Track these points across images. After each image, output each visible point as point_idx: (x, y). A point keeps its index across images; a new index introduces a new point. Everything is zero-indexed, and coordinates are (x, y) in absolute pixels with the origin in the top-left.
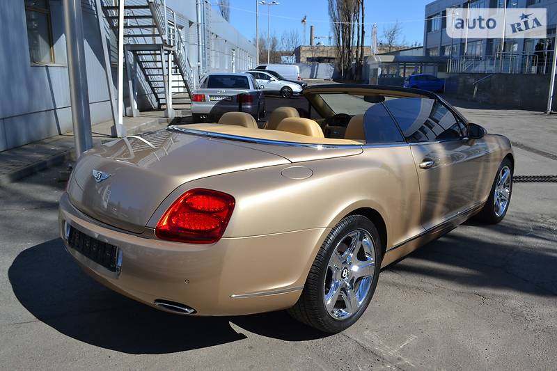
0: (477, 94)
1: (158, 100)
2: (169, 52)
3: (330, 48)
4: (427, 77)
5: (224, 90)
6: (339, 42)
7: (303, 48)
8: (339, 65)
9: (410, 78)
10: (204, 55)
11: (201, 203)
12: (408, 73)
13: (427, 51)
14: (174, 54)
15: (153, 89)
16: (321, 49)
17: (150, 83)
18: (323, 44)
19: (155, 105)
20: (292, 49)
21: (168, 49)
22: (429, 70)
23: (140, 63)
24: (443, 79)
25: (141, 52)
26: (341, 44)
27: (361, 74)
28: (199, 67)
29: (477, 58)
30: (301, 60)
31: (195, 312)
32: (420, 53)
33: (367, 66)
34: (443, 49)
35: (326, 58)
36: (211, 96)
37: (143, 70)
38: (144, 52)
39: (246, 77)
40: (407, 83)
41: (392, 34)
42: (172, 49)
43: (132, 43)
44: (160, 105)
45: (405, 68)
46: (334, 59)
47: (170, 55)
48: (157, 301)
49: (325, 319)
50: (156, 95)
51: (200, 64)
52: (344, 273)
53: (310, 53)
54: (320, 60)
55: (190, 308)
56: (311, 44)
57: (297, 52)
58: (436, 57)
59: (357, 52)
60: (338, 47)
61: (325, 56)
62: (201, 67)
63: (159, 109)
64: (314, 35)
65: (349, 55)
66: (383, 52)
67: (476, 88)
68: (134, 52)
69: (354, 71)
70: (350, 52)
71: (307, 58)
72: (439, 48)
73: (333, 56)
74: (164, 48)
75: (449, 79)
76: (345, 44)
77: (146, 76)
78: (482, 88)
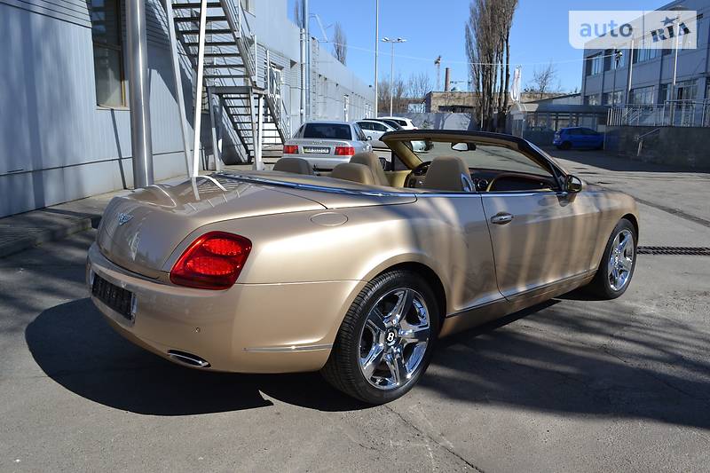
0: (642, 152)
1: (248, 152)
2: (260, 95)
3: (467, 95)
4: (582, 131)
5: (321, 141)
6: (478, 88)
7: (435, 95)
8: (478, 115)
9: (562, 131)
10: (308, 101)
11: (217, 246)
12: (562, 125)
13: (586, 98)
14: (266, 98)
15: (242, 139)
16: (457, 95)
17: (238, 132)
18: (459, 90)
19: (246, 157)
20: (420, 96)
21: (259, 92)
22: (587, 123)
23: (227, 109)
24: (603, 133)
25: (229, 96)
26: (481, 91)
27: (504, 126)
28: (301, 114)
29: (647, 108)
30: (432, 109)
31: (209, 365)
32: (578, 101)
33: (511, 116)
34: (605, 96)
35: (461, 107)
36: (305, 148)
37: (231, 116)
38: (233, 96)
39: (349, 126)
40: (557, 137)
41: (544, 79)
42: (263, 93)
43: (217, 85)
44: (250, 158)
45: (557, 120)
46: (471, 107)
47: (261, 100)
48: (171, 351)
49: (360, 385)
50: (245, 146)
51: (303, 111)
52: (390, 336)
53: (443, 100)
54: (454, 109)
55: (204, 361)
56: (446, 90)
57: (427, 99)
58: (596, 106)
59: (500, 99)
60: (477, 93)
61: (461, 104)
62: (304, 114)
63: (249, 162)
64: (450, 79)
65: (491, 103)
66: (532, 100)
67: (640, 144)
68: (220, 95)
69: (495, 123)
70: (491, 99)
71: (440, 107)
72: (600, 95)
73: (471, 104)
74: (254, 90)
75: (610, 134)
76: (486, 91)
77: (234, 124)
78: (649, 145)
